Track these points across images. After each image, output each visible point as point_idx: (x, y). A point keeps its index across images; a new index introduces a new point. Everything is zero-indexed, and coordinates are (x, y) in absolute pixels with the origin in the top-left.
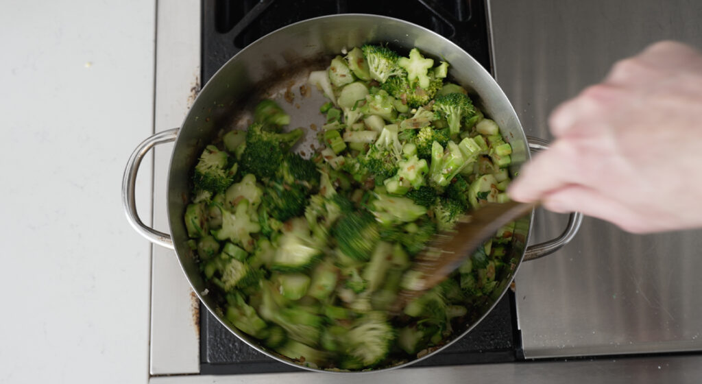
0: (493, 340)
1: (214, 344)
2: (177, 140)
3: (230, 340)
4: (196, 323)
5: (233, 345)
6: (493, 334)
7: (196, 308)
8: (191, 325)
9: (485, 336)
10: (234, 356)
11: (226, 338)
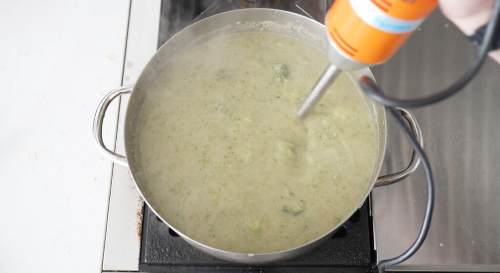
0: (355, 256)
1: (150, 249)
2: (131, 92)
3: (162, 247)
4: (139, 235)
5: (165, 250)
6: (355, 253)
7: (139, 224)
8: (135, 236)
9: (349, 254)
10: (165, 257)
11: (160, 245)
